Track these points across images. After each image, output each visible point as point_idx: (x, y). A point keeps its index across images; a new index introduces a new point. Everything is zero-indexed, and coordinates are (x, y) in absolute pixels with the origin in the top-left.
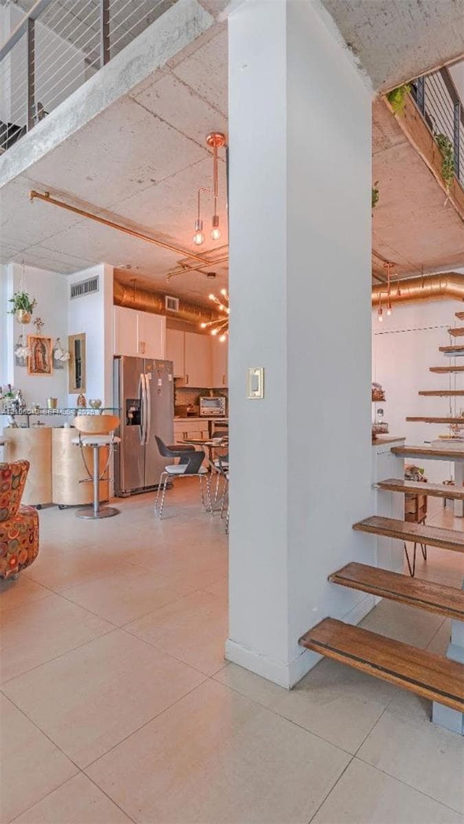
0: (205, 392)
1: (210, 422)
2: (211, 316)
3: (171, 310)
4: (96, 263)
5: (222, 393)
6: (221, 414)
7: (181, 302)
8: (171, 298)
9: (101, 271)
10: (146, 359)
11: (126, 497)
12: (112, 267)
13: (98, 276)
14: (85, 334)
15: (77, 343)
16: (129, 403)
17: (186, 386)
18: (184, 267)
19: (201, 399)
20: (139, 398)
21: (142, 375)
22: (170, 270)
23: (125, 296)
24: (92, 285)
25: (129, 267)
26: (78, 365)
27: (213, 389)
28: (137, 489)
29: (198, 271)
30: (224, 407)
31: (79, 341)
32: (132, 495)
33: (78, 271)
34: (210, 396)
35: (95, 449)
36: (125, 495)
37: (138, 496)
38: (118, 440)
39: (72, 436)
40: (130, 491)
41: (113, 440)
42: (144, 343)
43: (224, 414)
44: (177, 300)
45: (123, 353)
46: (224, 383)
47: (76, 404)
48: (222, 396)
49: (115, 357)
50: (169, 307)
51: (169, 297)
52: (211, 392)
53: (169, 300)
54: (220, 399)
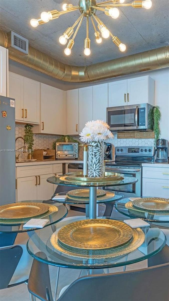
0: (61, 138)
1: (64, 164)
2: (65, 70)
3: (17, 48)
5: (75, 139)
6: (75, 157)
8: (20, 37)
17: (42, 132)
19: (57, 144)
27: (68, 136)
30: (77, 151)
43: (77, 157)
44: (26, 41)
46: (77, 131)
48: (76, 141)
50: (15, 44)
51: (16, 35)
52: (66, 138)
53: (15, 38)
54: (73, 144)
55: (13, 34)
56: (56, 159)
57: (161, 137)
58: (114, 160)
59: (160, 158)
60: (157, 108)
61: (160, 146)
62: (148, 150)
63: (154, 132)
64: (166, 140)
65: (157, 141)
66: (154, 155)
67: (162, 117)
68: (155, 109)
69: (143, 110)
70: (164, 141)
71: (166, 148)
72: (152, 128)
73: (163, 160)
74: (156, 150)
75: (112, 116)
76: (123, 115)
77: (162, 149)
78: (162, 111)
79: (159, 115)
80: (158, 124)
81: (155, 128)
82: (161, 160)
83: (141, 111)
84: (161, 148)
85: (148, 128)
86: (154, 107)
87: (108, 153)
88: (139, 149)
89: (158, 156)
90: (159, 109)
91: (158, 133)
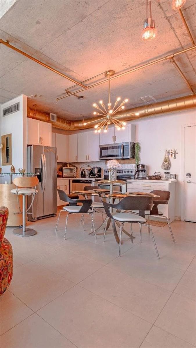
0: (65, 165)
1: (70, 180)
2: (71, 124)
3: (53, 120)
4: (19, 95)
5: (74, 165)
6: (74, 176)
7: (57, 117)
8: (54, 115)
9: (21, 100)
10: (44, 146)
11: (35, 221)
12: (26, 97)
13: (19, 102)
14: (11, 134)
15: (7, 139)
16: (36, 170)
18: (67, 93)
19: (63, 168)
20: (40, 167)
21: (42, 155)
22: (58, 96)
23: (31, 114)
24: (16, 107)
25: (36, 96)
26: (7, 151)
28: (39, 217)
29: (75, 95)
31: (8, 138)
32: (37, 220)
33: (9, 101)
34: (67, 166)
35: (24, 196)
36: (34, 220)
37: (40, 221)
38: (37, 191)
39: (10, 189)
40: (36, 218)
41: (35, 191)
42: (42, 138)
43: (76, 176)
44: (56, 115)
45: (33, 143)
46: (76, 160)
47: (10, 171)
49: (28, 146)
50: (52, 119)
51: (52, 114)
52: (68, 164)
53: (52, 115)
54: (73, 168)
55: (51, 114)
56: (63, 177)
57: (141, 163)
58: (103, 178)
59: (140, 177)
60: (137, 144)
61: (140, 169)
62: (130, 171)
63: (135, 159)
64: (145, 165)
65: (138, 166)
66: (136, 174)
67: (142, 150)
68: (136, 145)
69: (127, 147)
70: (143, 166)
71: (145, 170)
72: (133, 157)
73: (142, 178)
74: (137, 172)
75: (103, 151)
76: (106, 150)
77: (142, 171)
78: (141, 145)
79: (139, 148)
80: (138, 154)
81: (136, 157)
82: (141, 178)
83: (126, 147)
84: (140, 170)
85: (131, 158)
86: (135, 143)
87: (99, 174)
88: (123, 171)
89: (138, 175)
90: (140, 145)
91: (139, 160)
